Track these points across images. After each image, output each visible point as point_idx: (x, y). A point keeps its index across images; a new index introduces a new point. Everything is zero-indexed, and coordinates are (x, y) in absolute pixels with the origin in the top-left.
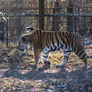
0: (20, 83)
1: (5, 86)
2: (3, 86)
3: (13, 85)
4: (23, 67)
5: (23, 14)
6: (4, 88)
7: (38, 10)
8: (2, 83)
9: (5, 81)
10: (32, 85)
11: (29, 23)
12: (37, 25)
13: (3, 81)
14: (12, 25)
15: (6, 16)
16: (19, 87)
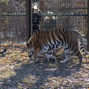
0: (68, 83)
1: (53, 86)
2: (51, 85)
3: (61, 85)
4: (71, 67)
5: (71, 14)
6: (52, 87)
7: (86, 10)
8: (50, 82)
9: (53, 81)
10: (80, 84)
11: (77, 22)
12: (86, 25)
13: (51, 81)
14: (61, 24)
15: (55, 16)
16: (68, 87)
